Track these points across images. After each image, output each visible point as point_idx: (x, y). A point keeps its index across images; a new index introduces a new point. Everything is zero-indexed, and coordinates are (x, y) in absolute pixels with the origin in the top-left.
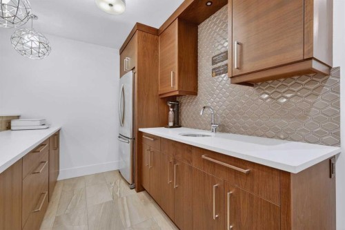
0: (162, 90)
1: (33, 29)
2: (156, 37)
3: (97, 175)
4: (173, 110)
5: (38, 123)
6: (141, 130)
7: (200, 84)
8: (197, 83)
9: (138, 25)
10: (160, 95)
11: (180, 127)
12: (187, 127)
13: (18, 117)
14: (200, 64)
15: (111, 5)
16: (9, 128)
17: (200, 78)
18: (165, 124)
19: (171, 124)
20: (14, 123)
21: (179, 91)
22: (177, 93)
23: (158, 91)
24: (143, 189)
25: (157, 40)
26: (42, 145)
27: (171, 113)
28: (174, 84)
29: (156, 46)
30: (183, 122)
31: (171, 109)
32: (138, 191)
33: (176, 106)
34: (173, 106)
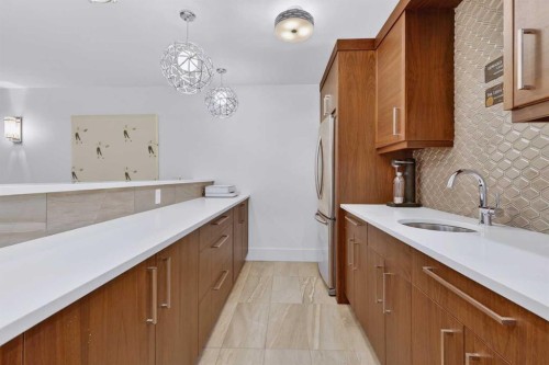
0: (381, 141)
1: (222, 85)
2: (371, 52)
3: (289, 264)
4: (404, 176)
5: (226, 190)
6: (343, 206)
7: (458, 124)
8: (452, 122)
9: (340, 42)
10: (378, 149)
11: (419, 205)
12: (432, 207)
13: (212, 183)
14: (459, 83)
15: (294, 31)
16: (203, 195)
17: (458, 111)
18: (387, 199)
19: (398, 200)
20: (208, 190)
21: (409, 142)
22: (405, 146)
23: (374, 142)
24: (347, 302)
25: (373, 57)
26: (222, 216)
27: (398, 180)
28: (398, 130)
29: (372, 67)
30: (425, 197)
31: (399, 174)
32: (340, 302)
33: (409, 169)
34: (403, 168)
